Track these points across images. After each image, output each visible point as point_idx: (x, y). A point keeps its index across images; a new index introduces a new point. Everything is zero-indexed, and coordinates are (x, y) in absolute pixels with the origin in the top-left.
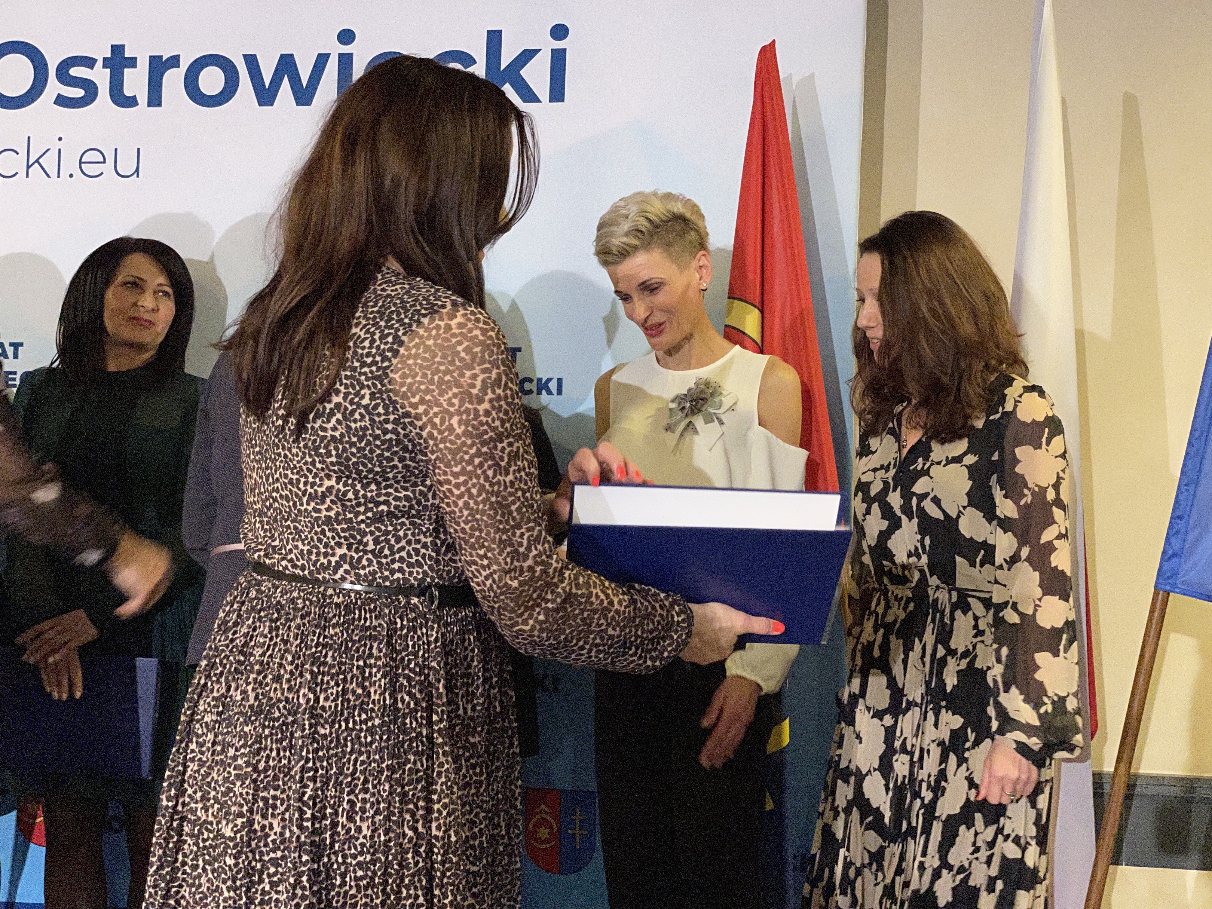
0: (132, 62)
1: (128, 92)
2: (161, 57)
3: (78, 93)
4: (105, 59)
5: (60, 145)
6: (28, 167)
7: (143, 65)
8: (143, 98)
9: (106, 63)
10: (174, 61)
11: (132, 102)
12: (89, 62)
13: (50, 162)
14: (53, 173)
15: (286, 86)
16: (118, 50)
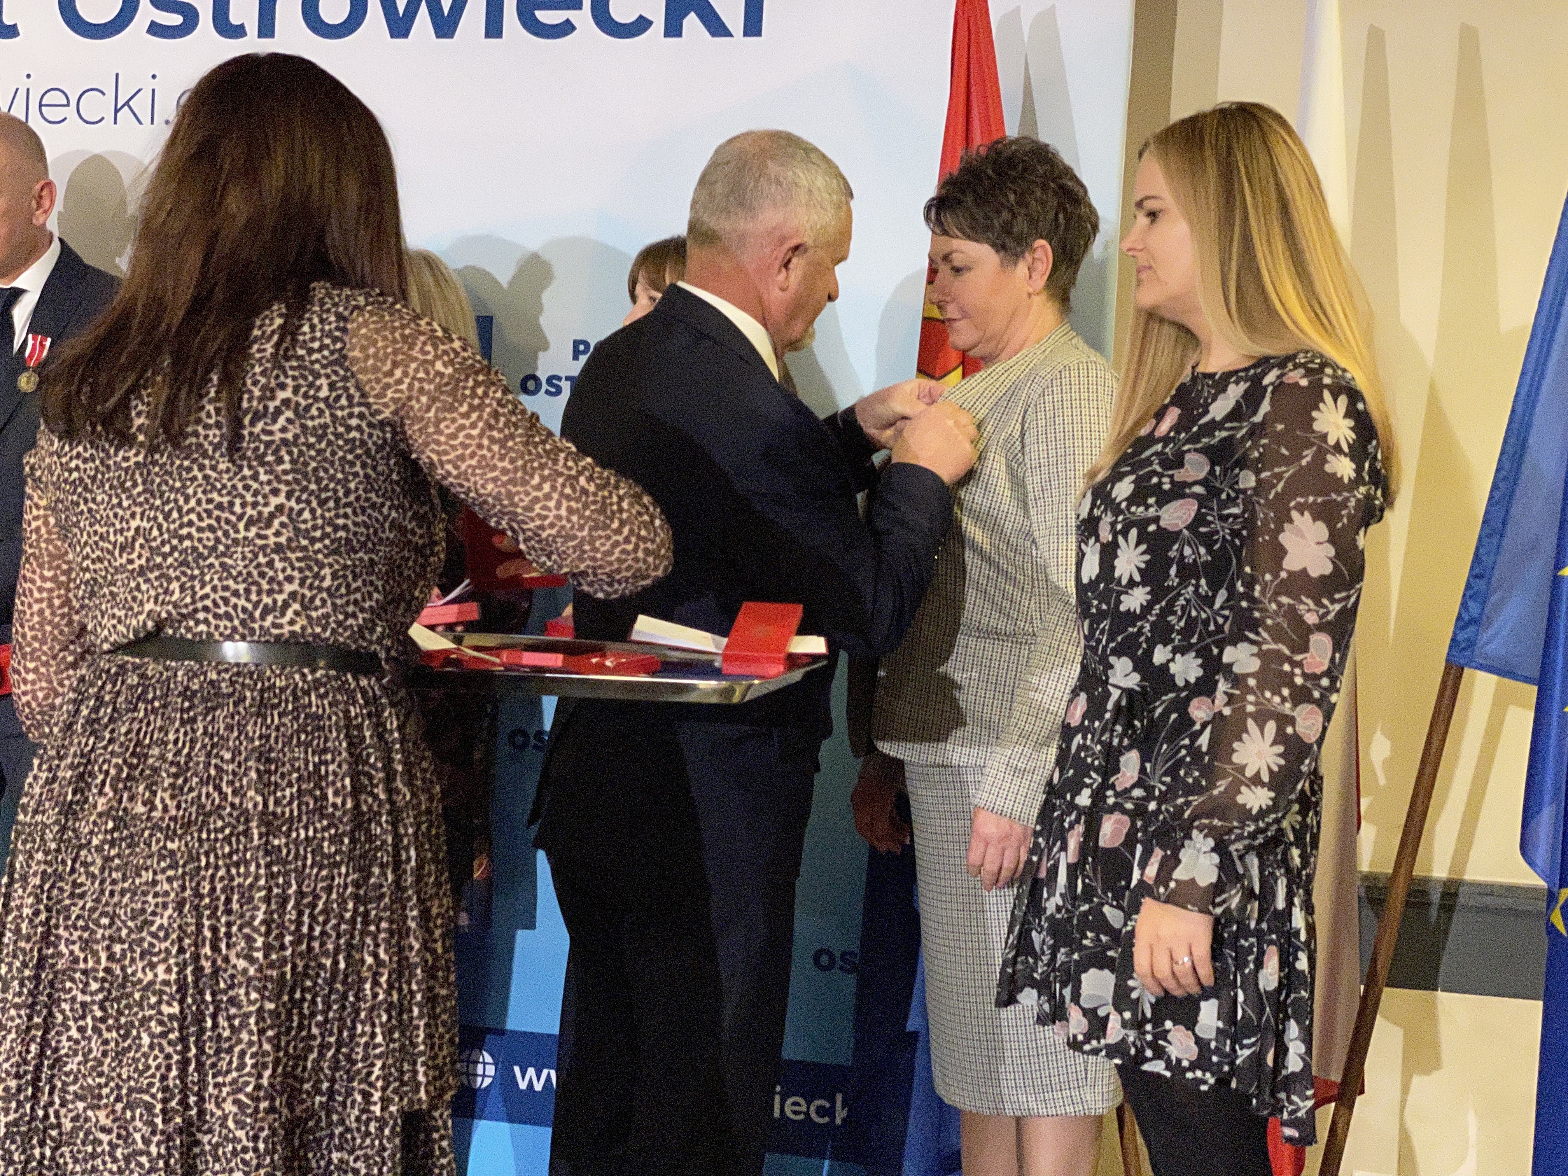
1: (234, 19)
3: (176, 20)
5: (154, 84)
6: (117, 111)
8: (251, 30)
11: (238, 34)
13: (141, 105)
14: (146, 118)
15: (424, 14)
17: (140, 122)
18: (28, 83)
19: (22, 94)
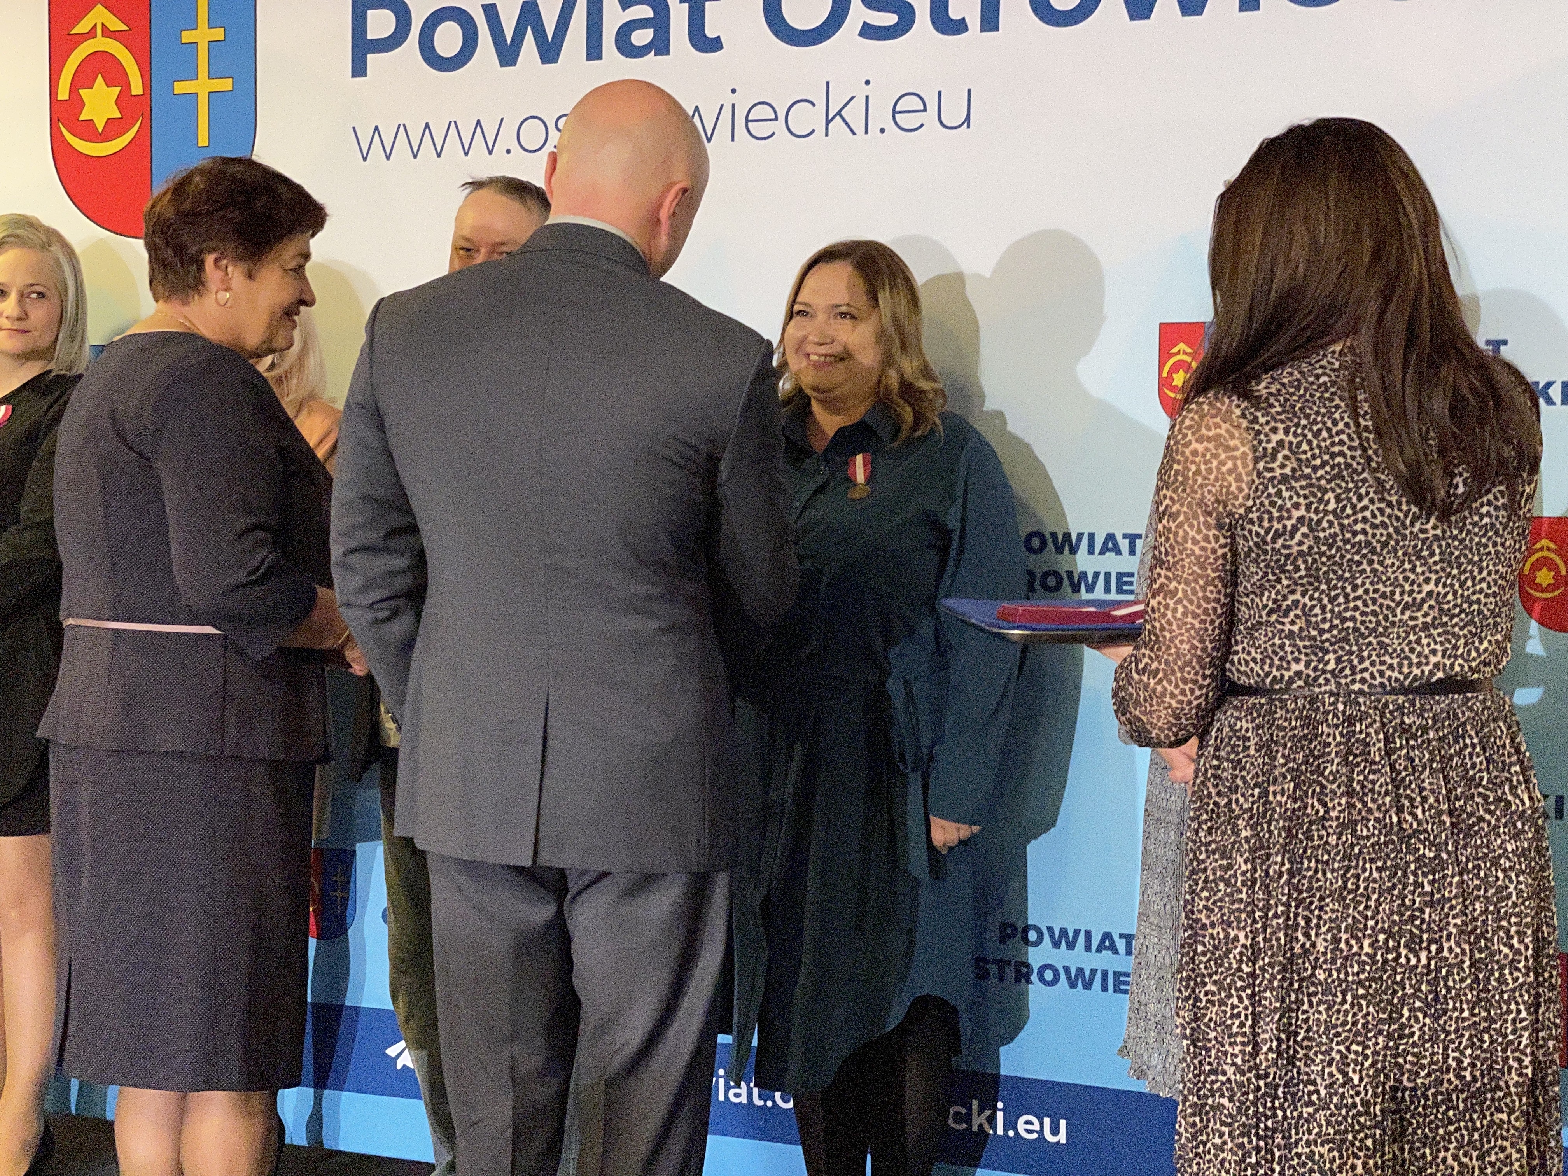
1: (954, 14)
3: (890, 19)
5: (867, 91)
6: (828, 122)
8: (974, 21)
11: (960, 27)
13: (854, 114)
14: (859, 128)
17: (854, 133)
18: (734, 98)
19: (726, 111)
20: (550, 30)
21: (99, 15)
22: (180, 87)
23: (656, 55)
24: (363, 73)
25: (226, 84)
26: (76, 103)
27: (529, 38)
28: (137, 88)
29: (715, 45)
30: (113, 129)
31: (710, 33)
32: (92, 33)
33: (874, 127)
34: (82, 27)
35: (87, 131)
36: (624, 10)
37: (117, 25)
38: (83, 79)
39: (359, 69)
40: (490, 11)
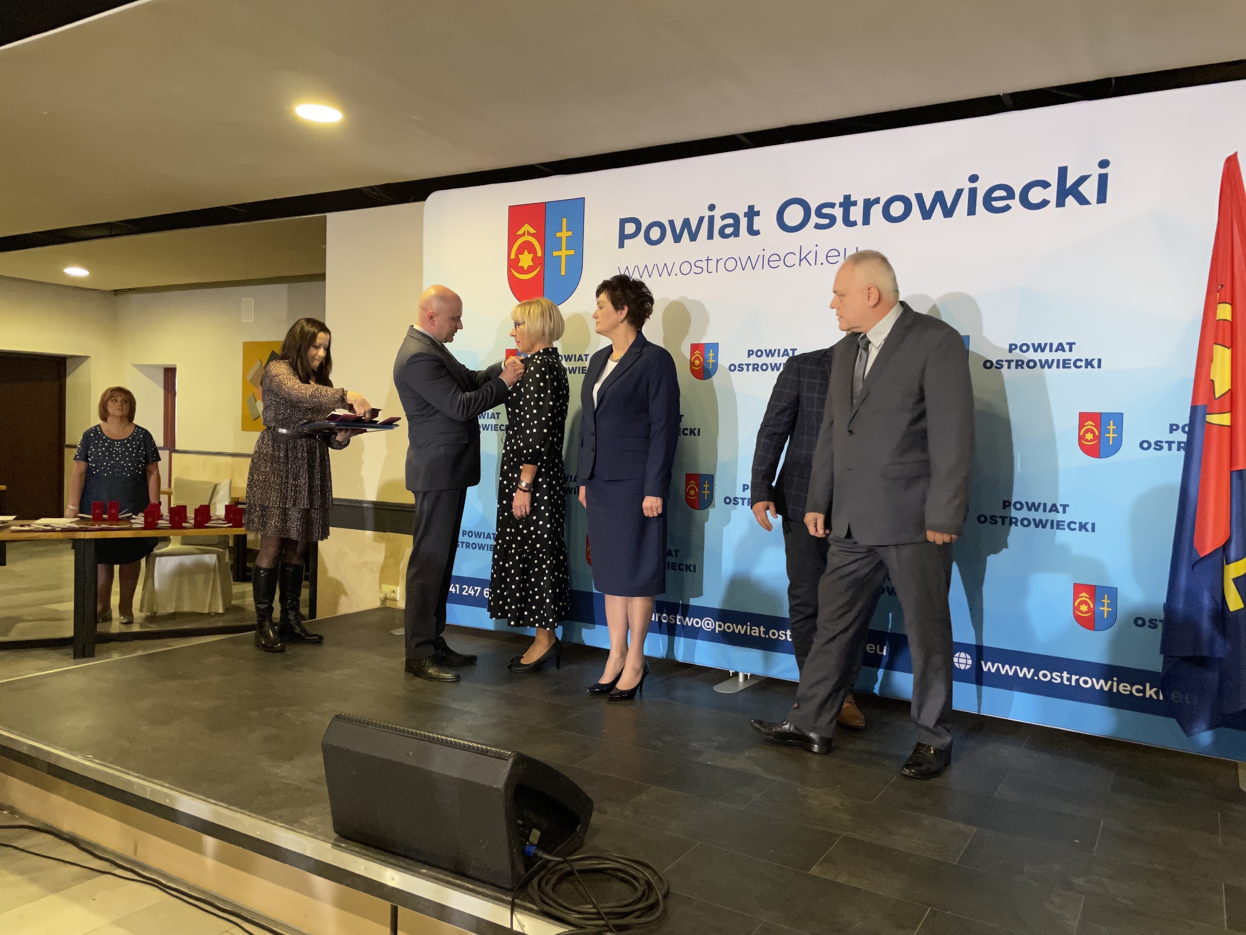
0: (855, 203)
1: (852, 218)
2: (870, 199)
3: (826, 221)
4: (840, 203)
5: (816, 248)
6: (800, 261)
7: (860, 204)
8: (860, 221)
9: (841, 205)
10: (877, 201)
11: (854, 224)
12: (832, 205)
13: (811, 258)
14: (813, 263)
15: (938, 208)
16: (847, 198)
17: (810, 265)
18: (763, 253)
19: (761, 258)
20: (694, 230)
21: (527, 228)
22: (555, 254)
23: (734, 237)
24: (623, 247)
25: (572, 252)
26: (517, 260)
27: (686, 233)
28: (539, 254)
29: (757, 233)
30: (530, 269)
31: (755, 228)
32: (524, 234)
33: (819, 263)
34: (520, 232)
35: (521, 271)
36: (722, 220)
37: (532, 231)
38: (520, 251)
39: (621, 245)
40: (672, 223)
